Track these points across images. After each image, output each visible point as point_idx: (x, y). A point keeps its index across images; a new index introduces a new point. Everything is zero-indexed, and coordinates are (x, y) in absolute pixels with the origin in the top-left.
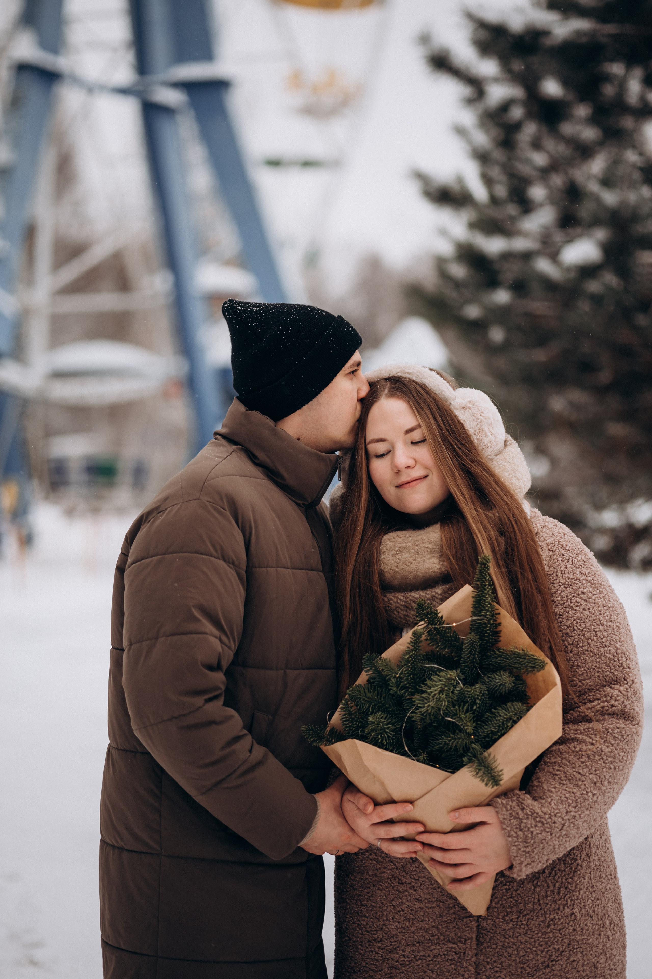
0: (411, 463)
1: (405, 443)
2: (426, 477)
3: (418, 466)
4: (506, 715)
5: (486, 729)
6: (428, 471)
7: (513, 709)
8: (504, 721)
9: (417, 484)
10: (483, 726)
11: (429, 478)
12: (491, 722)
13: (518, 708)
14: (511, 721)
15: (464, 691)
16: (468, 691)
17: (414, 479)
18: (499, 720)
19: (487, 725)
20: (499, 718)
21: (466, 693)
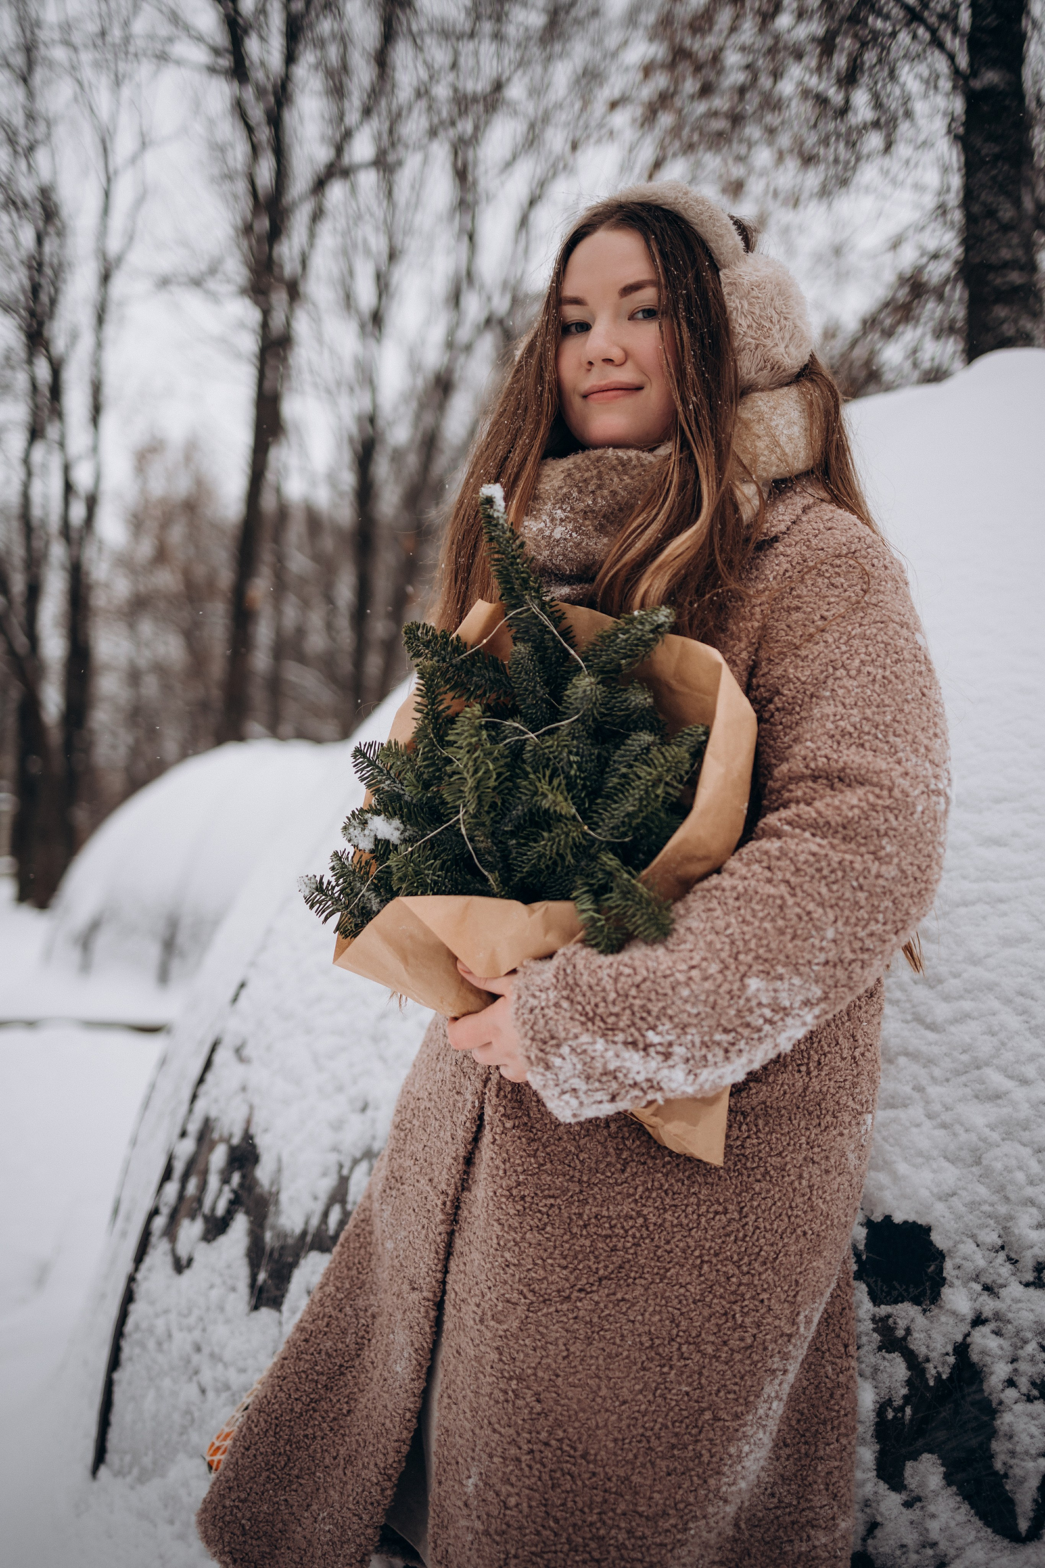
0: (616, 354)
1: (616, 316)
2: (639, 388)
3: (629, 365)
4: (650, 774)
5: (615, 809)
6: (644, 378)
7: (662, 761)
8: (647, 787)
9: (616, 397)
10: (609, 806)
11: (644, 393)
12: (623, 793)
13: (673, 757)
14: (662, 785)
15: (542, 749)
16: (548, 747)
17: (613, 386)
18: (638, 786)
19: (616, 802)
20: (637, 783)
21: (546, 751)
